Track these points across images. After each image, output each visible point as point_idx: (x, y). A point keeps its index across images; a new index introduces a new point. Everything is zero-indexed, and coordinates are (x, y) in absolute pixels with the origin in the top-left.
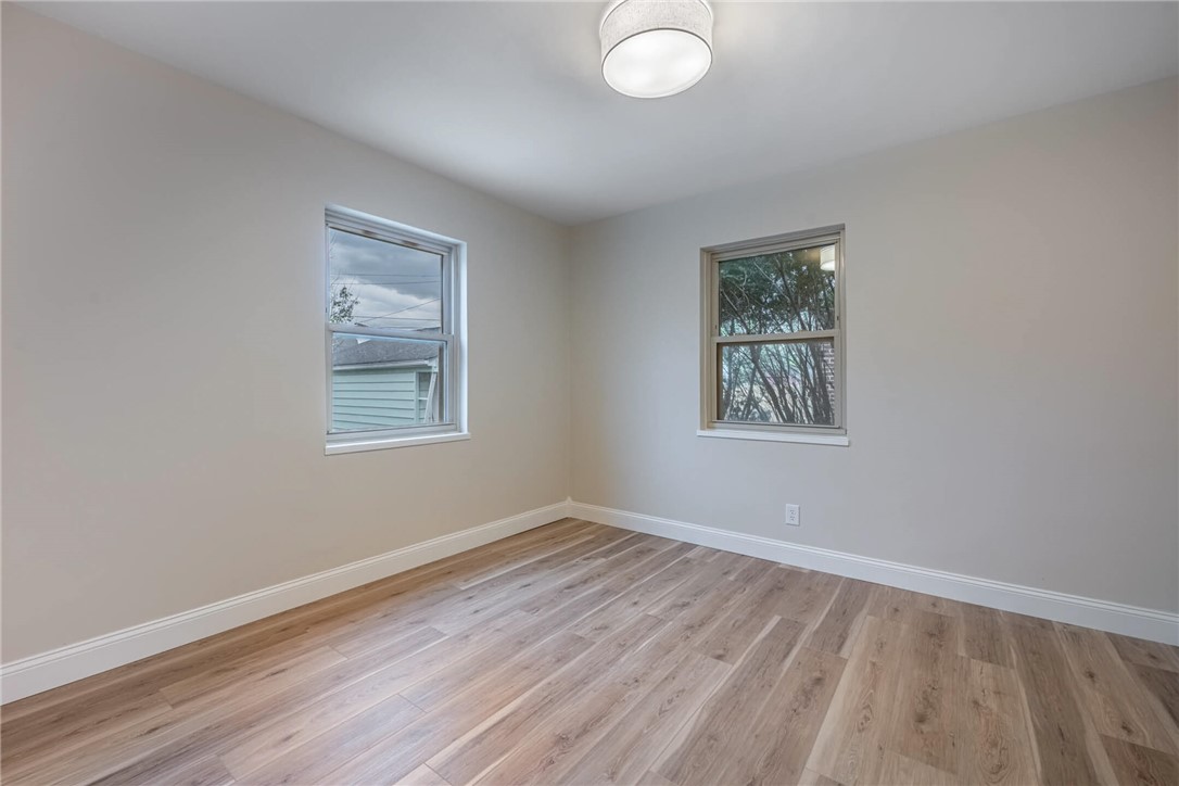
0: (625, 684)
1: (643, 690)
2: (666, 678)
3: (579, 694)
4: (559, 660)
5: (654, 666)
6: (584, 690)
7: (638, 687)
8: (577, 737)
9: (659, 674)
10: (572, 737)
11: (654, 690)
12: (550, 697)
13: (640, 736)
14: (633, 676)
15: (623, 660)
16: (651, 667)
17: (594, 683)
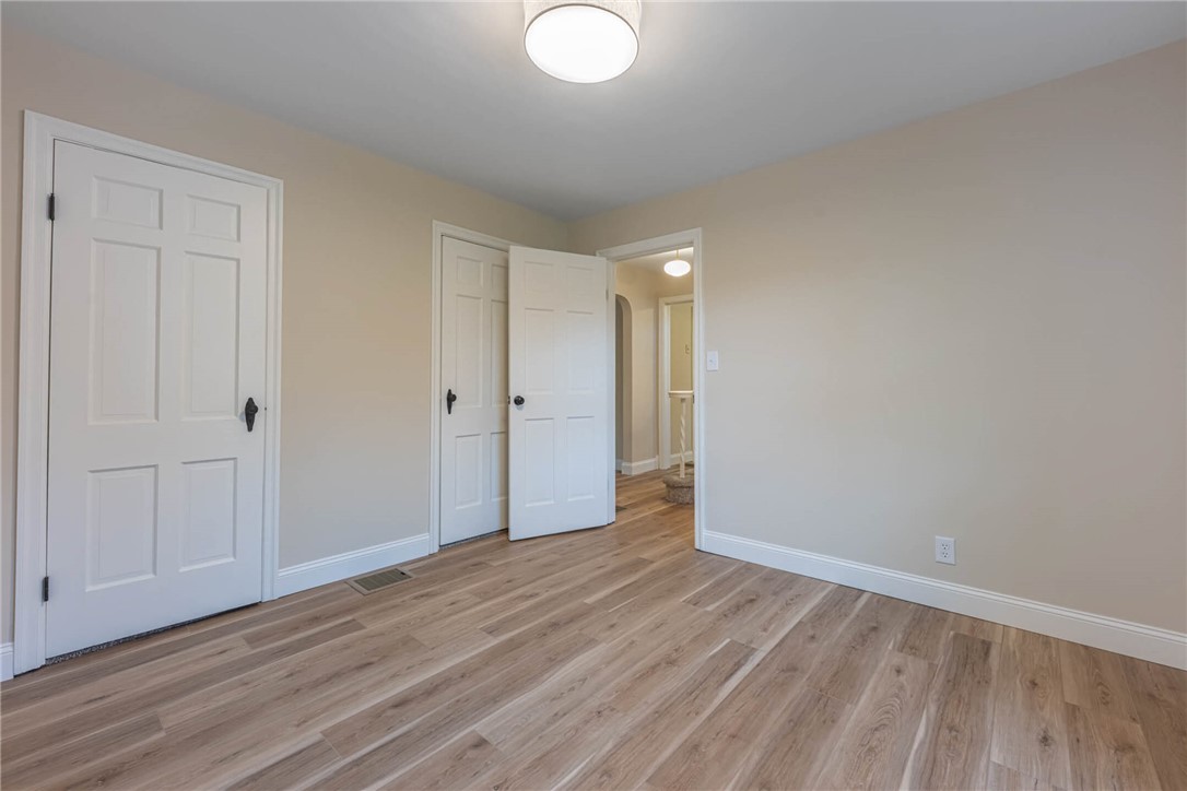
0: (613, 710)
1: (593, 703)
2: (565, 714)
3: (662, 700)
4: (696, 747)
5: (573, 732)
6: (658, 704)
7: (599, 706)
8: (659, 664)
9: (569, 722)
10: (663, 665)
11: (584, 700)
12: (692, 698)
13: (609, 663)
14: (602, 719)
15: (609, 746)
16: (577, 730)
17: (648, 711)
